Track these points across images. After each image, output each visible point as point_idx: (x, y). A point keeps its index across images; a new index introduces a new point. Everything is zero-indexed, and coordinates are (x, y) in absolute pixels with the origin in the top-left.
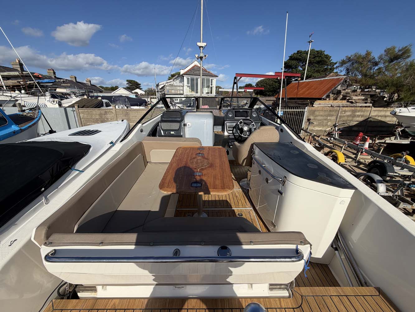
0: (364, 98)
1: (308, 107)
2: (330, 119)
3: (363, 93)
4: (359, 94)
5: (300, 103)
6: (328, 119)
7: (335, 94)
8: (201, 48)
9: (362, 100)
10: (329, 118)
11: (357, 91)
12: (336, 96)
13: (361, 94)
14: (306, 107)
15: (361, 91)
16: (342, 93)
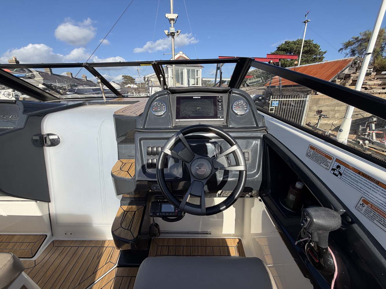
0: (380, 82)
1: (310, 95)
2: (338, 110)
3: (378, 76)
4: (373, 78)
5: (298, 90)
6: (336, 110)
7: (342, 79)
8: (172, 21)
9: (379, 85)
10: (337, 108)
11: (372, 74)
12: (343, 81)
13: (376, 78)
14: (308, 95)
15: (376, 74)
16: (352, 78)
